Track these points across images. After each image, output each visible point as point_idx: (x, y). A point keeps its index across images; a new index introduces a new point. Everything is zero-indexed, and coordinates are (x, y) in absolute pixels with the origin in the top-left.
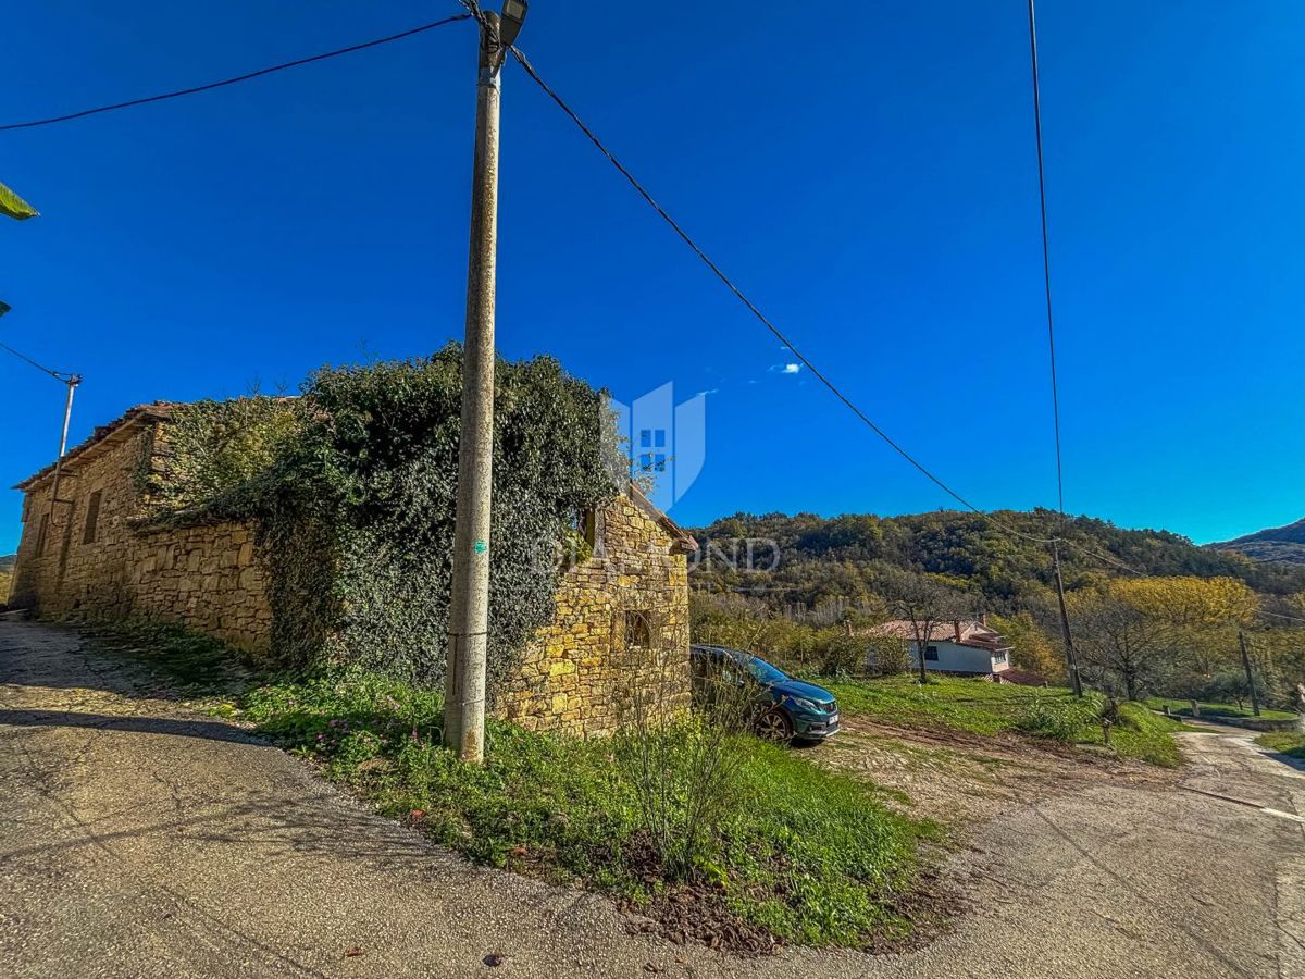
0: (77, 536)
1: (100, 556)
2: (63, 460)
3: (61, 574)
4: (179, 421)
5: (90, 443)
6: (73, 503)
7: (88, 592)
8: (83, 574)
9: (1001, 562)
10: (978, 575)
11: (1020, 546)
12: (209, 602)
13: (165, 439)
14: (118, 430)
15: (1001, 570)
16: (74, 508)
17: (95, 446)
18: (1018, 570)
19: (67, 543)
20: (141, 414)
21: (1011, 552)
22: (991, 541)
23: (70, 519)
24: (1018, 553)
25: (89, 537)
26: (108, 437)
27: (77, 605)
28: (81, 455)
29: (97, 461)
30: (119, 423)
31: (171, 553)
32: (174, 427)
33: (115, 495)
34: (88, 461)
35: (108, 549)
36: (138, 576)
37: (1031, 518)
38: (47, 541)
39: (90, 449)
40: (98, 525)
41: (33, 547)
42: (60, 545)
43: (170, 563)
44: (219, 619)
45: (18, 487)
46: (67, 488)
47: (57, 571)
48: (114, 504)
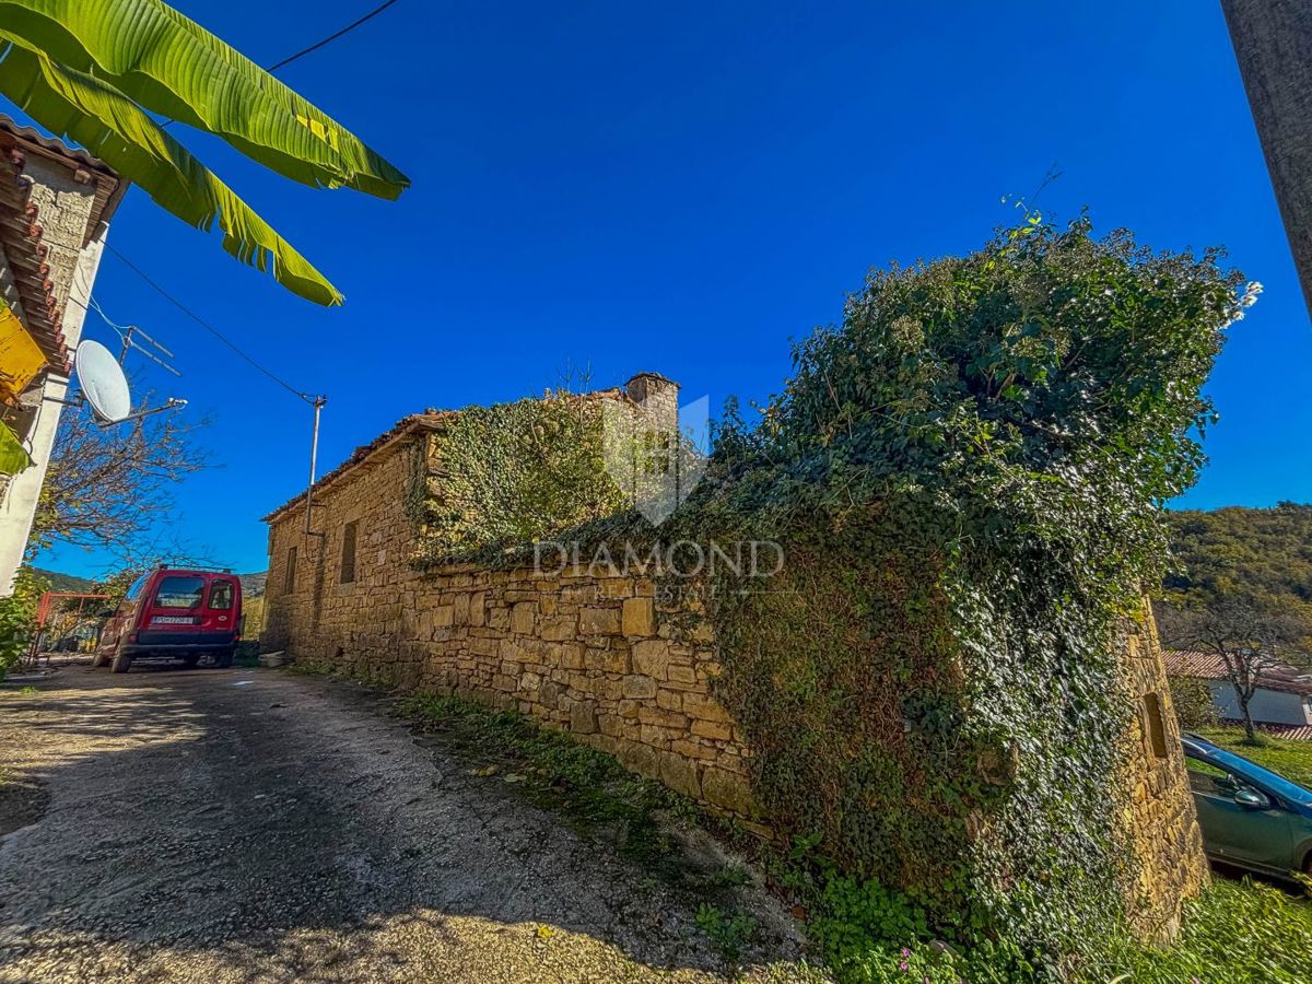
0: (333, 575)
1: (365, 599)
2: (314, 488)
3: (317, 614)
4: (451, 432)
5: (346, 466)
6: (323, 535)
7: (352, 640)
8: (345, 618)
9: (1234, 573)
10: (1199, 589)
11: (1261, 551)
12: (568, 686)
13: (438, 455)
14: (380, 449)
15: (1235, 581)
16: (325, 542)
17: (349, 471)
18: (1260, 581)
19: (320, 580)
20: (416, 425)
21: (1248, 559)
22: (1215, 547)
23: (321, 555)
24: (1258, 560)
25: (348, 575)
26: (366, 459)
27: (341, 652)
28: (334, 482)
29: (348, 488)
30: (383, 440)
31: (479, 604)
32: (446, 440)
33: (378, 525)
34: (336, 489)
35: (375, 590)
36: (425, 630)
37: (1274, 515)
38: (297, 576)
39: (344, 474)
40: (358, 561)
41: (281, 581)
42: (313, 581)
43: (480, 618)
44: (596, 717)
45: (263, 520)
46: (317, 519)
47: (312, 610)
48: (377, 537)
